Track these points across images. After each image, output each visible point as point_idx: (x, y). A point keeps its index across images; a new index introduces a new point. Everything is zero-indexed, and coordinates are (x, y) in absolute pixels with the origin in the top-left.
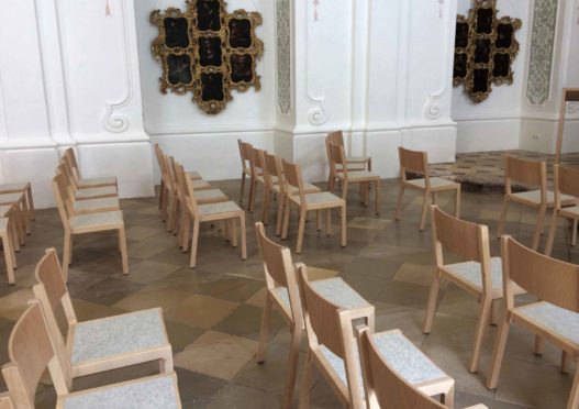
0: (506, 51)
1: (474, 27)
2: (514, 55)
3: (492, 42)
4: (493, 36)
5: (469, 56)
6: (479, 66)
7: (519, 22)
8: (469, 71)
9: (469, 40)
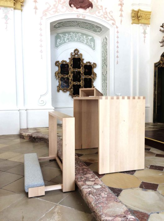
0: (90, 77)
1: (71, 65)
2: (94, 79)
3: (82, 72)
4: (82, 70)
5: (70, 79)
6: (75, 83)
7: (95, 64)
8: (71, 85)
9: (70, 72)
